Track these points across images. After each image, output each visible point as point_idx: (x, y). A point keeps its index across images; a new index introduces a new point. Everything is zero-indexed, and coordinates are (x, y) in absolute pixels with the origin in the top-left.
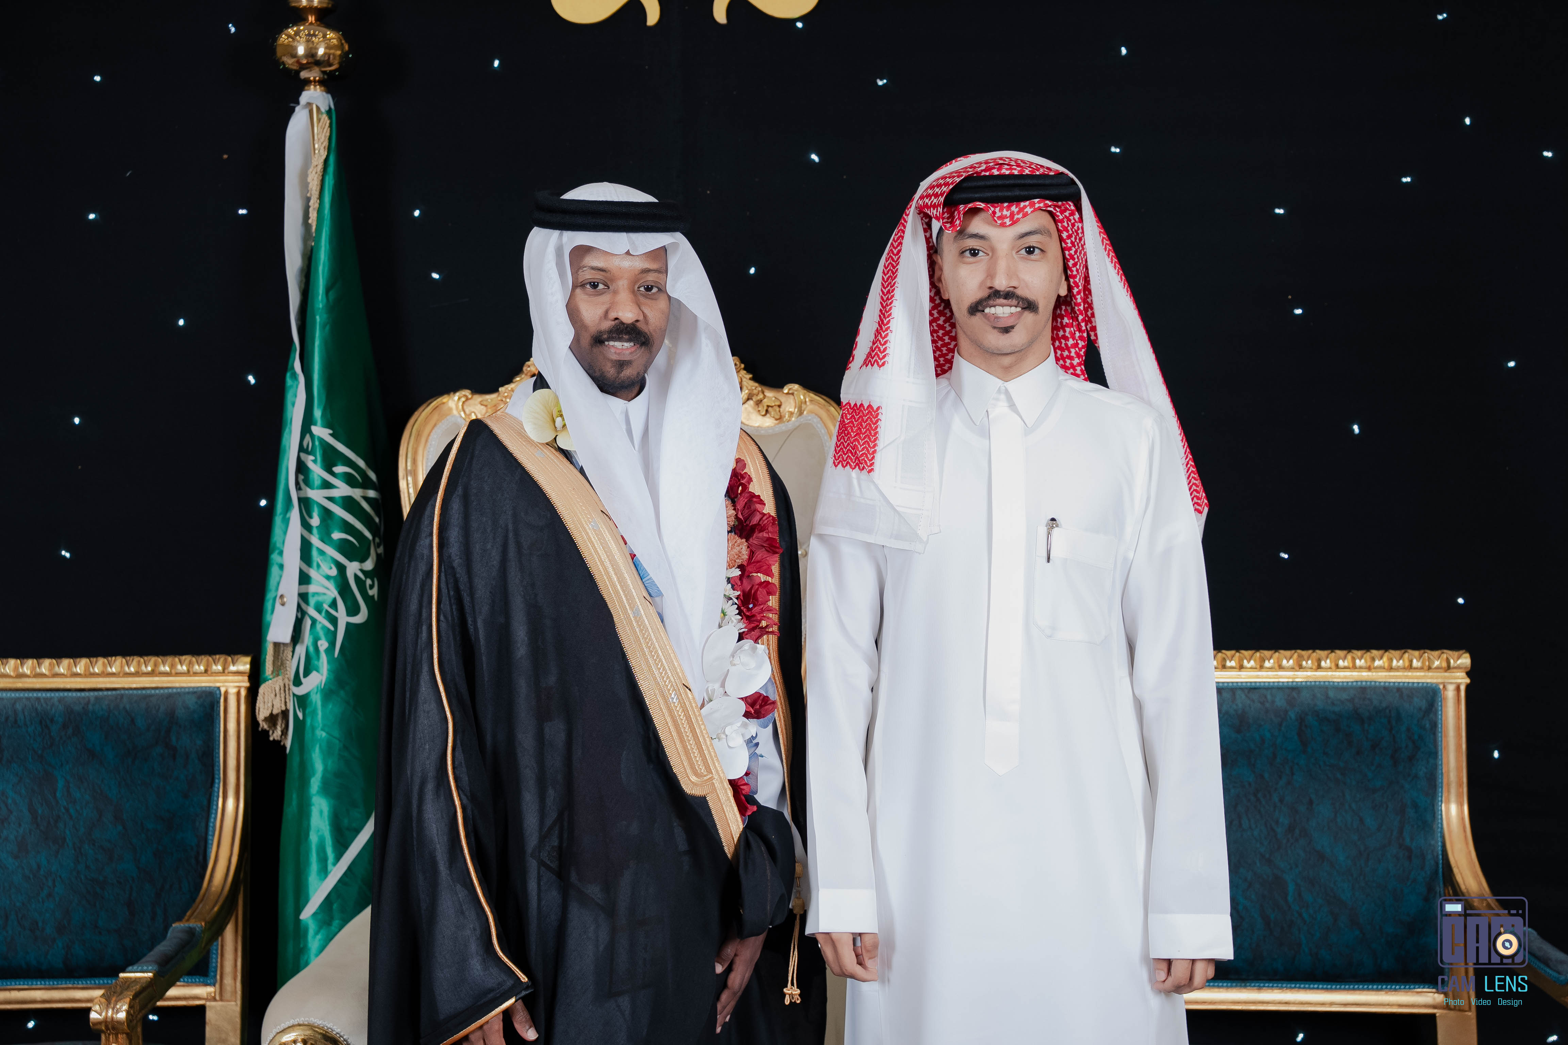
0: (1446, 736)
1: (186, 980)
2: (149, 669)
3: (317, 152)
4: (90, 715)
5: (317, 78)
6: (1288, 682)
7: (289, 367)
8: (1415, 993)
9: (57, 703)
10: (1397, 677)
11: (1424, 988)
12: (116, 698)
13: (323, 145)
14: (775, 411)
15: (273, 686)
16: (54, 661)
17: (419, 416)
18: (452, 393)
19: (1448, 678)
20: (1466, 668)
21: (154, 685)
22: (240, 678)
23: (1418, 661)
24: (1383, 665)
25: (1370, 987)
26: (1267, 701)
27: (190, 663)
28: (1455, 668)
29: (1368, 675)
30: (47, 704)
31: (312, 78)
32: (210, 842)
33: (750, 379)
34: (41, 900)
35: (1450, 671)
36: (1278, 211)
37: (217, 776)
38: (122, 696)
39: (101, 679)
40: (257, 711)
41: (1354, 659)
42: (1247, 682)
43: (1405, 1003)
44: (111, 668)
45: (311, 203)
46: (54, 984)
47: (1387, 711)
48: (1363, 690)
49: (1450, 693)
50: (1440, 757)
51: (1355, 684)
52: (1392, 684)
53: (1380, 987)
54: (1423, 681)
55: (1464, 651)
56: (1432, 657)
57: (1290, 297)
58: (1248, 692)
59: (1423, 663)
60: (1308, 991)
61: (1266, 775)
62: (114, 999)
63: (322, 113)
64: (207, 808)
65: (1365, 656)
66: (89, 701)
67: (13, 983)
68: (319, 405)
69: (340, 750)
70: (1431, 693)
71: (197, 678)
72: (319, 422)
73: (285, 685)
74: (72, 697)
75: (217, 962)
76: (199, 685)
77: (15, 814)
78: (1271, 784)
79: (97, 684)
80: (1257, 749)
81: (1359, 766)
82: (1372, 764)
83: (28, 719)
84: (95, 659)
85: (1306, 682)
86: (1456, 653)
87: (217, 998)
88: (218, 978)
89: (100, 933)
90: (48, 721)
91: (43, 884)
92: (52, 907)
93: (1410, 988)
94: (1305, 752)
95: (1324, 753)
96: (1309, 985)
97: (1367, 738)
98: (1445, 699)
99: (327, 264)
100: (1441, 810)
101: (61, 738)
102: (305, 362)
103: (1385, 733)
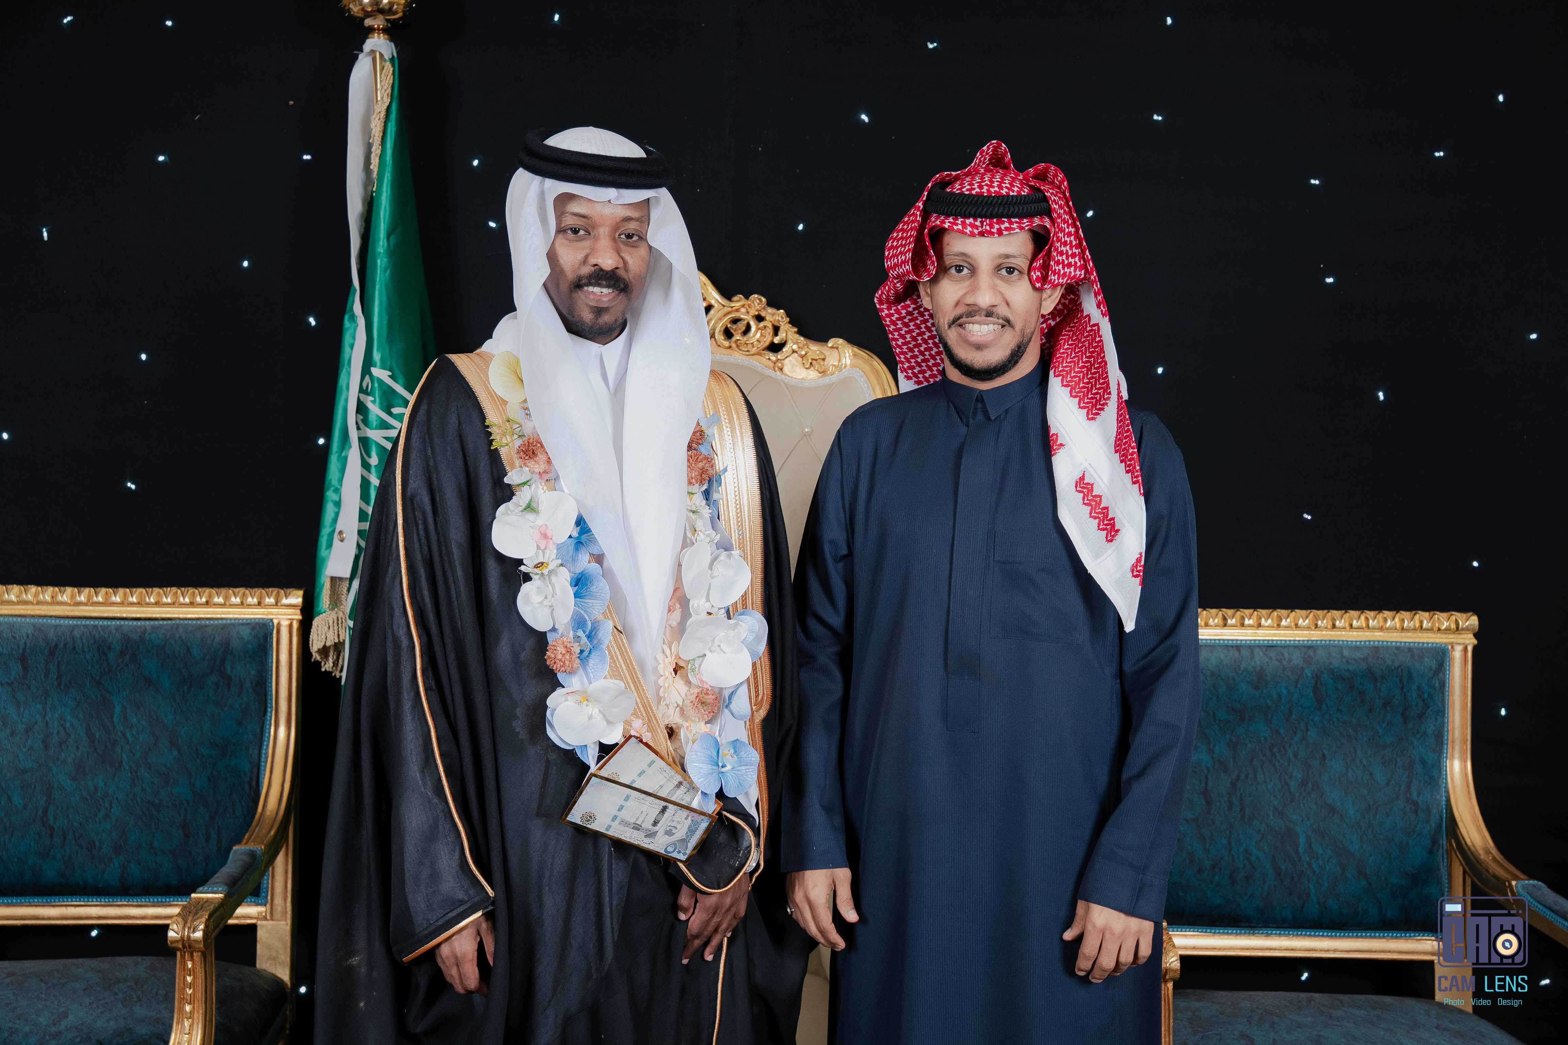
0: (1453, 695)
1: (251, 900)
2: (204, 600)
3: (379, 99)
4: (147, 643)
5: (381, 26)
6: (1304, 641)
7: (348, 309)
8: (1415, 941)
9: (114, 631)
10: (1407, 637)
11: (1423, 936)
12: (172, 628)
13: (386, 94)
14: (820, 364)
15: (327, 619)
16: (111, 590)
19: (1457, 639)
20: (1473, 629)
21: (209, 616)
22: (293, 610)
23: (1428, 622)
24: (1394, 625)
25: (1372, 931)
26: (1285, 659)
27: (244, 595)
28: (1463, 629)
29: (1380, 636)
30: (105, 632)
31: (376, 26)
32: (263, 768)
33: (794, 334)
34: (98, 821)
35: (1458, 632)
36: (1313, 182)
37: (269, 705)
38: (178, 626)
39: (156, 609)
40: (310, 642)
41: (1367, 619)
42: (1264, 640)
43: (1405, 950)
44: (167, 598)
45: (373, 150)
46: (109, 901)
47: (1399, 670)
48: (1376, 649)
49: (1457, 653)
50: (1446, 715)
51: (1367, 643)
52: (1403, 644)
53: (1381, 932)
54: (1432, 641)
55: (1472, 613)
56: (1442, 619)
57: (1322, 266)
58: (1266, 650)
59: (1433, 624)
60: (1313, 938)
61: (1282, 731)
62: (190, 918)
63: (385, 61)
64: (260, 737)
65: (1378, 616)
66: (145, 631)
67: (70, 900)
68: (378, 347)
70: (1440, 654)
71: (250, 610)
72: (379, 364)
73: (338, 618)
74: (129, 626)
75: (268, 883)
76: (252, 616)
77: (72, 737)
78: (1286, 739)
79: (153, 613)
80: (1274, 706)
81: (1371, 723)
82: (1384, 721)
83: (86, 646)
84: (150, 589)
85: (1321, 641)
86: (1464, 615)
87: (268, 917)
88: (269, 898)
89: (156, 854)
90: (105, 648)
91: (100, 805)
92: (109, 827)
93: (1410, 936)
94: (1319, 708)
95: (1338, 710)
96: (1315, 932)
97: (1379, 696)
98: (1453, 659)
99: (388, 209)
100: (1446, 766)
101: (118, 665)
102: (365, 304)
103: (1397, 692)
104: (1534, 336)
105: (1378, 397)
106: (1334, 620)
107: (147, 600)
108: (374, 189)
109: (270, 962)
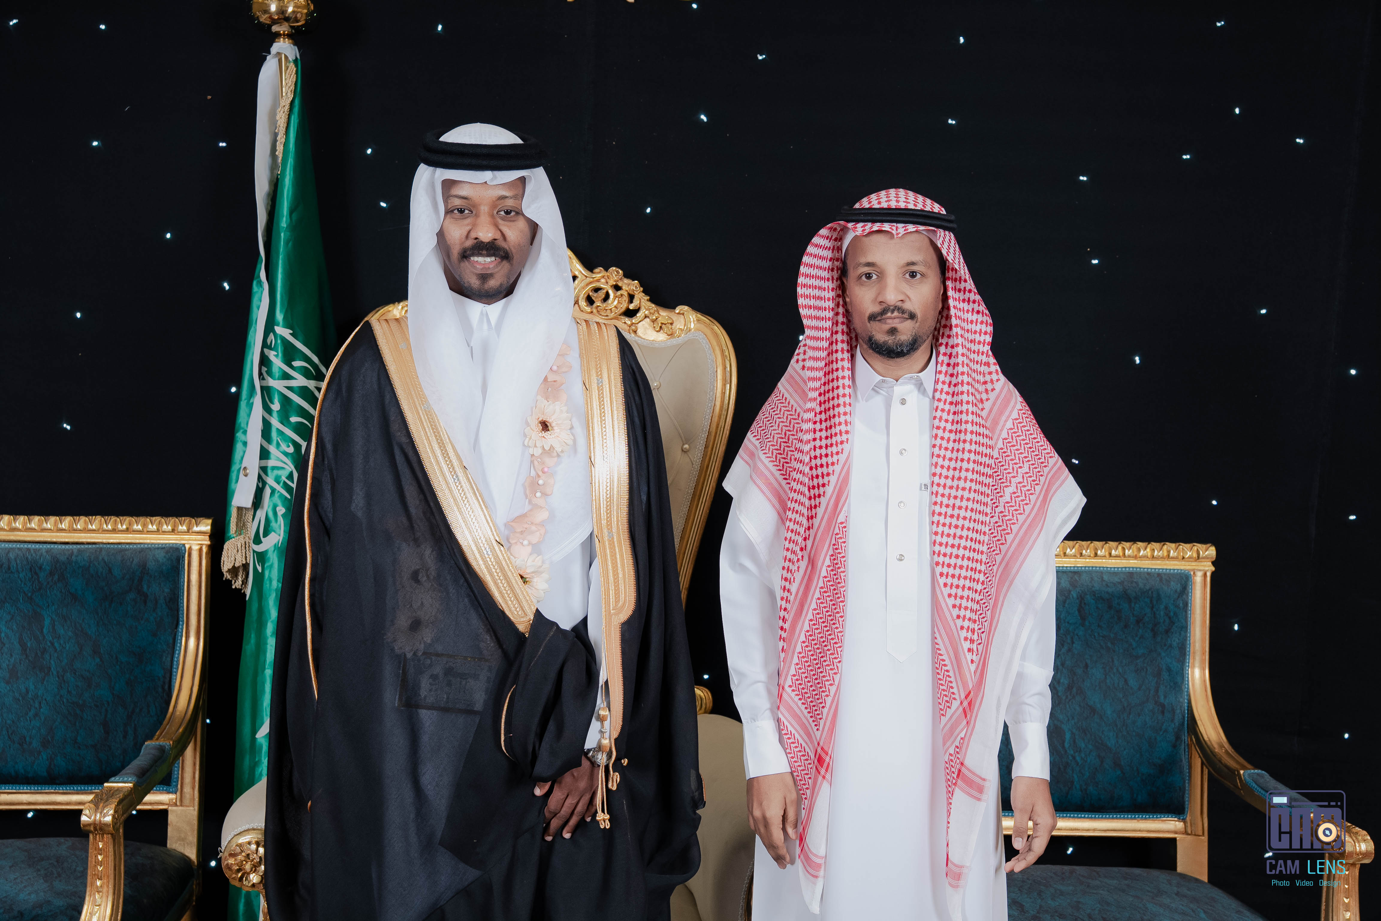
0: (1194, 614)
1: (157, 788)
2: (124, 527)
3: (284, 94)
4: (74, 564)
5: (287, 32)
6: (1070, 567)
7: (255, 277)
8: (1161, 821)
9: (45, 554)
10: (1157, 564)
11: (1168, 817)
12: (96, 551)
13: (290, 90)
14: (668, 328)
15: (236, 543)
16: (42, 518)
19: (1198, 566)
20: (1212, 558)
21: (129, 541)
22: (203, 537)
23: (1174, 552)
24: (1146, 554)
25: (1126, 816)
27: (160, 523)
28: (1203, 558)
29: (1134, 563)
30: (37, 555)
31: (282, 32)
32: (174, 674)
33: (647, 300)
34: (28, 718)
35: (1199, 560)
36: (1082, 178)
37: (181, 619)
38: (101, 549)
39: (82, 535)
40: (219, 564)
41: (1124, 549)
43: (1152, 829)
44: (92, 525)
45: (278, 138)
46: (38, 789)
47: (1150, 592)
48: (1131, 575)
49: (1199, 579)
50: (1189, 631)
51: (1124, 569)
52: (1153, 571)
53: (1133, 814)
54: (1177, 568)
55: (1211, 544)
56: (1186, 550)
57: (1089, 249)
59: (1178, 553)
62: (101, 804)
63: (289, 62)
64: (173, 645)
65: (1132, 547)
66: (72, 554)
68: (280, 309)
70: (1184, 578)
71: (165, 536)
72: (281, 323)
73: (244, 543)
74: (58, 549)
75: (178, 774)
76: (167, 542)
77: (7, 646)
79: (79, 539)
81: (1126, 637)
82: (1137, 636)
83: (19, 566)
84: (78, 518)
85: (1086, 567)
86: (1204, 546)
87: (178, 804)
88: (179, 786)
89: (79, 748)
90: (37, 569)
91: (31, 706)
92: (38, 725)
93: (1157, 818)
94: (1083, 624)
95: (1099, 626)
96: (1078, 814)
97: (1133, 614)
98: (1195, 583)
99: (291, 190)
100: (1188, 674)
101: (48, 583)
102: (270, 272)
103: (1148, 610)
104: (1264, 311)
105: (1135, 361)
106: (1096, 550)
107: (75, 526)
109: (179, 842)
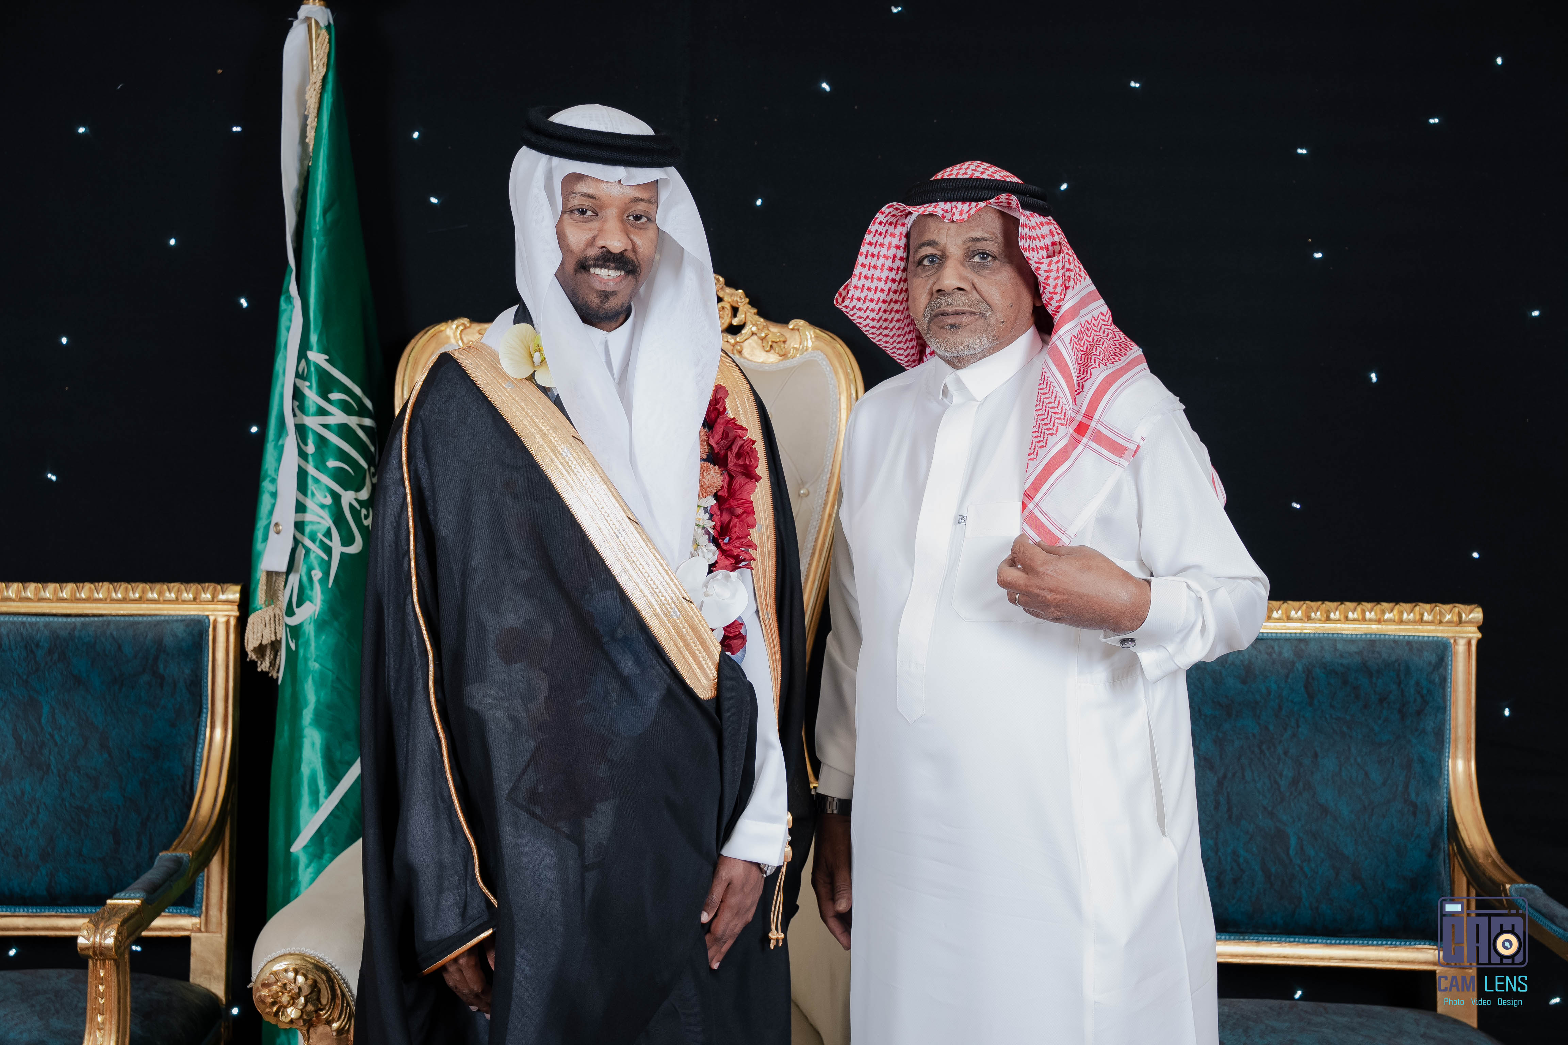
0: (1455, 692)
1: (171, 910)
2: (137, 595)
3: (315, 68)
4: (77, 641)
6: (1296, 633)
7: (284, 289)
8: (1415, 950)
9: (42, 628)
10: (1406, 630)
11: (1425, 944)
12: (103, 624)
13: (322, 62)
14: (780, 347)
15: (263, 616)
16: (40, 585)
17: (416, 344)
18: (450, 321)
19: (1459, 632)
20: (1477, 622)
21: (141, 612)
22: (230, 607)
23: (1429, 615)
24: (1393, 618)
25: (1370, 942)
26: (1275, 652)
27: (179, 591)
28: (1466, 622)
29: (1377, 628)
30: (33, 630)
32: (197, 772)
33: (755, 314)
34: (24, 827)
35: (1461, 625)
36: (1300, 151)
37: (205, 706)
38: (109, 623)
39: (87, 605)
40: (246, 641)
41: (1363, 612)
43: (1405, 959)
44: (98, 593)
45: (309, 121)
46: (37, 912)
47: (1396, 665)
48: (1372, 643)
49: (1461, 648)
50: (1448, 712)
51: (1364, 636)
52: (1401, 637)
53: (1380, 943)
54: (1434, 635)
55: (1476, 605)
56: (1443, 611)
57: (1310, 240)
59: (1434, 617)
60: (1307, 945)
61: (1271, 728)
62: (102, 925)
63: (321, 28)
64: (195, 738)
65: (1375, 608)
66: (75, 628)
68: (315, 329)
69: (333, 682)
70: (1441, 647)
71: (185, 606)
72: (316, 347)
73: (275, 615)
74: (58, 623)
75: (202, 892)
76: (187, 613)
78: (1275, 736)
79: (83, 610)
80: (1263, 701)
81: (1366, 720)
82: (1380, 718)
83: (12, 643)
84: (81, 585)
85: (1314, 633)
86: (1468, 608)
87: (203, 929)
88: (204, 909)
89: (85, 861)
90: (33, 646)
91: (27, 811)
92: (36, 834)
93: (1410, 944)
94: (1311, 704)
95: (1331, 706)
96: (1309, 939)
97: (1375, 691)
98: (1455, 653)
99: (325, 185)
100: (1448, 766)
101: (46, 663)
102: (301, 284)
103: (1394, 687)
104: (1536, 313)
105: (1371, 379)
106: (1328, 612)
108: (310, 164)
109: (204, 976)
